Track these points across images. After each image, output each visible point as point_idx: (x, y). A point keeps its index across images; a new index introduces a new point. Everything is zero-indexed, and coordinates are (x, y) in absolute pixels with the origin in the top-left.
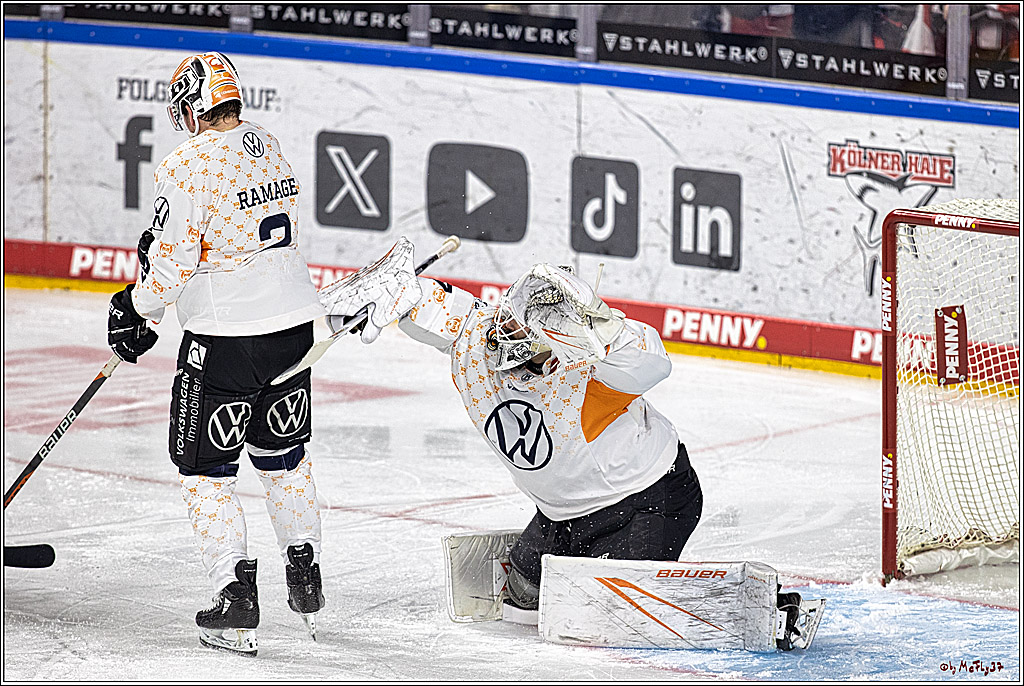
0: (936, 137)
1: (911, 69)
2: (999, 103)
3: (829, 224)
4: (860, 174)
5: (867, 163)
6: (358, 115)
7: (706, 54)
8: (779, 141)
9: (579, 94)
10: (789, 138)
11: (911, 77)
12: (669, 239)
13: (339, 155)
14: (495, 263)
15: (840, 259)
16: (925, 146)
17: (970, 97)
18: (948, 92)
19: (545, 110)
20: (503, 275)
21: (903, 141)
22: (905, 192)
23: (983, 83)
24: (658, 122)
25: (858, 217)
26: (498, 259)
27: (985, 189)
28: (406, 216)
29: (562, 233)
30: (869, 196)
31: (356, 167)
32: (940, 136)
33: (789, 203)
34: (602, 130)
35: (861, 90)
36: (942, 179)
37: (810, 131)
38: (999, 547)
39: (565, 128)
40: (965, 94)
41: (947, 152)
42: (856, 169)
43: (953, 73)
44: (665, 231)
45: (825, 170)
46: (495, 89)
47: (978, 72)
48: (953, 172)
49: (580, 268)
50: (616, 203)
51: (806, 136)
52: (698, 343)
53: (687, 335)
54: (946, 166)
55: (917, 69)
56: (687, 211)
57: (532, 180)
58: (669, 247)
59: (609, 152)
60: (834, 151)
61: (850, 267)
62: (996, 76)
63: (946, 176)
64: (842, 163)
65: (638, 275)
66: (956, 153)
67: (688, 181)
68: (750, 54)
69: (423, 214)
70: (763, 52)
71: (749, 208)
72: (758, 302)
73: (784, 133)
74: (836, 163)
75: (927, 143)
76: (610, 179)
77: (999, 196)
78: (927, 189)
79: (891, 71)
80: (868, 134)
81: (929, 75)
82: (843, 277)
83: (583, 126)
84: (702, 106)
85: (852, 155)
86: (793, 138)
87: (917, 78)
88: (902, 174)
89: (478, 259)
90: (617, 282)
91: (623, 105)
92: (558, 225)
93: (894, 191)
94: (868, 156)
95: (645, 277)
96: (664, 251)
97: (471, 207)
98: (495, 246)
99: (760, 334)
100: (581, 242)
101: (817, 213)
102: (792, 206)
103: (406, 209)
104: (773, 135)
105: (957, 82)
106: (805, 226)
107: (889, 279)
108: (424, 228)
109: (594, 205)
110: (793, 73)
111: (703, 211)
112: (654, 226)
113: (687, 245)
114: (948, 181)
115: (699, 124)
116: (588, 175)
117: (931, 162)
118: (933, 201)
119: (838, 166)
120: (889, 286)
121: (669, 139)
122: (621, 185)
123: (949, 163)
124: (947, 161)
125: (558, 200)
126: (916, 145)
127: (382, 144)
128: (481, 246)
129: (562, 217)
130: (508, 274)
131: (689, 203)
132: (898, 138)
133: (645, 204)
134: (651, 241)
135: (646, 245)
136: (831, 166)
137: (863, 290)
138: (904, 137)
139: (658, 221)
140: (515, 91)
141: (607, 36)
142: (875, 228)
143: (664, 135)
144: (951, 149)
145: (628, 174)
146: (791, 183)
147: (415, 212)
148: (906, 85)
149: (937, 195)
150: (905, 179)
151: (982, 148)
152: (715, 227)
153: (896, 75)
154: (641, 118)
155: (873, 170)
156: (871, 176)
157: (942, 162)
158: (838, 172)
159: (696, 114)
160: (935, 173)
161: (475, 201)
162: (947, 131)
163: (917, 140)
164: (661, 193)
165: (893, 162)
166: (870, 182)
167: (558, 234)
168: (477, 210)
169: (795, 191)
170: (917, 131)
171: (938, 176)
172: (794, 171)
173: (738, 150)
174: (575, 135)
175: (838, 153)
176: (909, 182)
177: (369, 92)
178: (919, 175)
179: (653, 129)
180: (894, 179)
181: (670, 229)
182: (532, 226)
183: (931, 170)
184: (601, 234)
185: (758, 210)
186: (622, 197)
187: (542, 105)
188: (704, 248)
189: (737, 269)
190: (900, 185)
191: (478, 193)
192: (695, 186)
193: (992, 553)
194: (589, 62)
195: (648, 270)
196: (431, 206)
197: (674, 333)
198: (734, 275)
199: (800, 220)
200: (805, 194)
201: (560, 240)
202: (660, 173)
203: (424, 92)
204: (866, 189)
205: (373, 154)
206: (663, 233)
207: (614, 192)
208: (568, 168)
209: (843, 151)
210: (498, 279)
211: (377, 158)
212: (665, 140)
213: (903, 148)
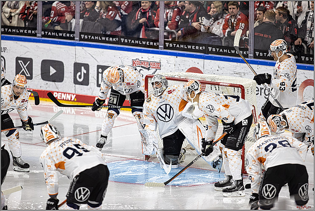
0: (156, 58)
1: (151, 43)
2: (171, 50)
4: (139, 66)
5: (141, 64)
6: (25, 53)
7: (104, 39)
9: (75, 48)
10: (123, 59)
11: (151, 45)
12: (96, 81)
13: (21, 63)
14: (57, 87)
17: (164, 49)
18: (159, 48)
19: (68, 52)
20: (58, 90)
21: (149, 59)
22: (149, 70)
23: (167, 46)
24: (93, 55)
26: (57, 86)
27: (168, 70)
28: (36, 76)
29: (72, 80)
30: (141, 71)
31: (25, 65)
32: (157, 58)
34: (81, 57)
35: (139, 47)
36: (158, 68)
37: (128, 57)
39: (72, 56)
40: (163, 48)
41: (159, 62)
43: (160, 43)
44: (95, 79)
46: (56, 47)
47: (166, 43)
48: (160, 66)
49: (76, 88)
50: (84, 73)
51: (127, 58)
54: (159, 65)
55: (152, 43)
56: (100, 75)
57: (65, 68)
58: (96, 83)
59: (82, 62)
60: (133, 61)
62: (170, 44)
63: (159, 67)
64: (135, 64)
65: (89, 89)
66: (161, 62)
67: (100, 68)
68: (114, 39)
69: (40, 76)
70: (117, 39)
73: (122, 57)
75: (154, 60)
76: (83, 68)
77: (171, 71)
78: (154, 70)
79: (146, 43)
80: (141, 57)
81: (155, 44)
83: (76, 56)
84: (103, 51)
85: (137, 62)
86: (124, 58)
87: (152, 45)
88: (149, 66)
89: (53, 86)
90: (84, 91)
91: (85, 51)
92: (71, 78)
93: (147, 70)
94: (141, 62)
95: (90, 90)
96: (95, 84)
97: (51, 74)
98: (56, 83)
100: (76, 82)
103: (36, 74)
104: (120, 58)
105: (161, 46)
107: (146, 90)
108: (40, 79)
109: (79, 73)
110: (124, 44)
112: (93, 78)
113: (100, 83)
114: (159, 68)
115: (103, 55)
116: (77, 67)
117: (155, 64)
118: (156, 73)
119: (134, 65)
120: (146, 92)
121: (96, 59)
122: (85, 69)
123: (159, 64)
124: (159, 63)
125: (71, 73)
126: (152, 60)
127: (31, 60)
128: (53, 83)
129: (72, 76)
130: (59, 89)
131: (100, 73)
132: (148, 58)
133: (91, 73)
134: (92, 82)
135: (91, 83)
138: (149, 58)
139: (94, 77)
140: (61, 48)
141: (82, 35)
143: (94, 57)
144: (160, 61)
145: (87, 66)
147: (38, 75)
148: (149, 46)
149: (157, 71)
151: (167, 60)
153: (147, 44)
154: (90, 54)
155: (142, 65)
156: (142, 67)
157: (158, 64)
159: (102, 53)
161: (52, 73)
162: (159, 57)
163: (152, 59)
164: (94, 71)
165: (147, 64)
166: (142, 68)
167: (71, 80)
168: (52, 75)
170: (152, 57)
171: (157, 67)
173: (112, 61)
174: (75, 58)
175: (134, 62)
176: (150, 68)
177: (28, 48)
178: (153, 67)
179: (92, 56)
180: (147, 68)
181: (96, 79)
182: (65, 78)
183: (156, 65)
184: (81, 80)
186: (85, 72)
187: (67, 51)
190: (148, 69)
191: (53, 71)
192: (102, 69)
194: (78, 41)
195: (91, 88)
196: (42, 74)
201: (71, 82)
202: (94, 66)
203: (40, 48)
204: (141, 70)
205: (29, 62)
206: (95, 80)
207: (83, 70)
208: (73, 65)
209: (135, 61)
210: (57, 90)
211: (29, 63)
212: (95, 59)
213: (149, 61)
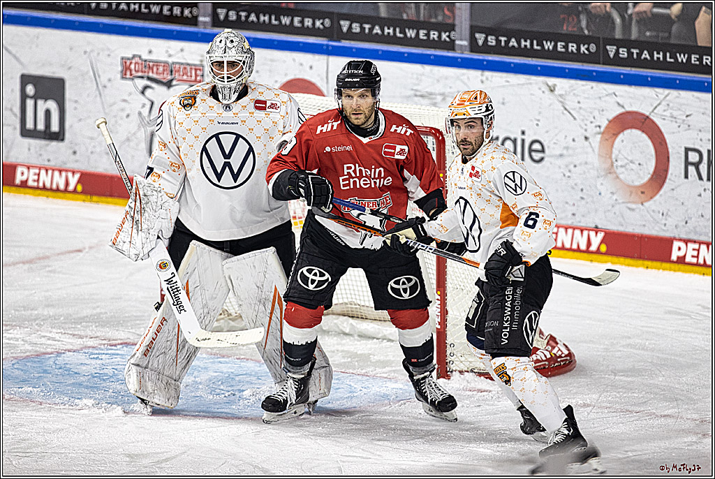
0: (192, 53)
1: (175, 8)
3: (123, 110)
4: (142, 77)
5: (147, 70)
8: (89, 56)
10: (95, 54)
11: (174, 14)
12: (18, 121)
15: (130, 133)
16: (185, 59)
17: (213, 26)
18: (199, 23)
21: (170, 56)
22: (172, 89)
23: (222, 17)
25: (141, 106)
30: (148, 92)
32: (194, 53)
33: (96, 96)
35: (141, 22)
36: (195, 81)
37: (109, 49)
38: (236, 319)
40: (210, 24)
41: (199, 63)
42: (140, 74)
43: (202, 11)
44: (15, 115)
45: (119, 76)
47: (219, 11)
48: (203, 75)
51: (107, 53)
52: (38, 188)
53: (30, 183)
54: (198, 72)
55: (178, 8)
56: (30, 103)
58: (18, 126)
60: (126, 63)
61: (136, 138)
62: (230, 13)
63: (199, 78)
64: (131, 71)
67: (31, 83)
71: (70, 100)
72: (77, 161)
73: (92, 51)
74: (126, 70)
75: (186, 57)
78: (186, 87)
79: (161, 9)
80: (147, 51)
81: (186, 13)
82: (132, 144)
84: (39, 33)
85: (137, 66)
86: (98, 54)
87: (179, 14)
88: (169, 77)
93: (165, 88)
94: (148, 66)
96: (15, 128)
99: (79, 182)
101: (114, 103)
102: (98, 98)
104: (85, 52)
105: (205, 16)
106: (107, 111)
110: (98, 12)
111: (40, 102)
112: (9, 113)
113: (30, 125)
114: (200, 81)
115: (37, 46)
117: (189, 69)
119: (128, 73)
121: (18, 55)
123: (200, 69)
126: (178, 58)
131: (31, 97)
132: (167, 54)
134: (7, 122)
136: (124, 72)
137: (145, 153)
138: (171, 53)
139: (11, 110)
142: (153, 112)
143: (14, 52)
144: (201, 61)
146: (97, 84)
148: (172, 19)
150: (172, 80)
152: (48, 113)
153: (165, 12)
155: (151, 74)
156: (149, 79)
157: (196, 70)
158: (128, 76)
159: (35, 39)
160: (191, 76)
162: (199, 49)
163: (180, 55)
164: (13, 90)
165: (164, 70)
166: (149, 83)
169: (100, 89)
170: (179, 49)
171: (193, 78)
172: (99, 76)
173: (63, 63)
175: (128, 63)
176: (174, 83)
178: (181, 78)
180: (165, 81)
181: (19, 115)
183: (189, 74)
185: (76, 102)
188: (41, 126)
189: (63, 140)
190: (169, 85)
192: (35, 86)
193: (232, 323)
195: (5, 141)
197: (22, 182)
198: (61, 144)
199: (104, 108)
200: (107, 91)
202: (12, 78)
204: (146, 87)
206: (14, 118)
209: (131, 63)
212: (14, 56)
213: (170, 60)
